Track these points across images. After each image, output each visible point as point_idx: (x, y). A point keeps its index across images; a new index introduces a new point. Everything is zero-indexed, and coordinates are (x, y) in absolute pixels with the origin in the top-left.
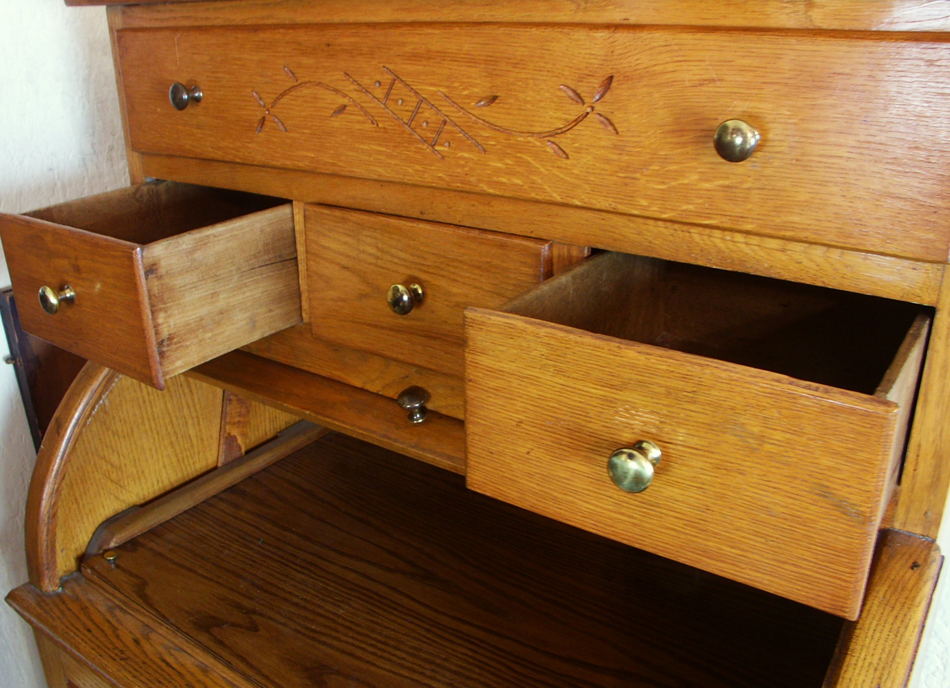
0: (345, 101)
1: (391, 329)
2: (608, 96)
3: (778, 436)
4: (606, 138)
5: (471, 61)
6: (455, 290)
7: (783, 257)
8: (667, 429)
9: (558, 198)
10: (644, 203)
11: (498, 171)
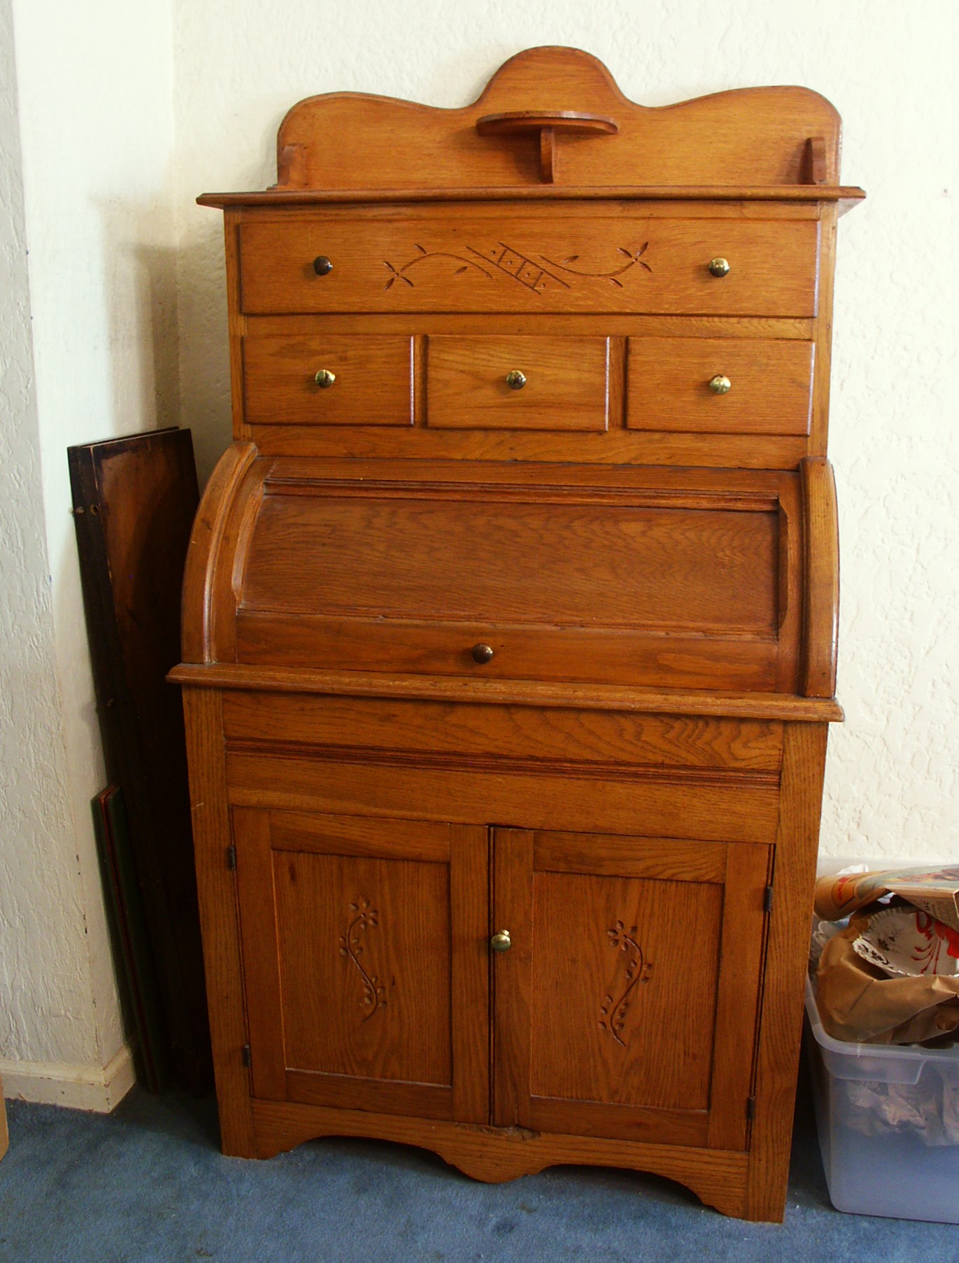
0: (466, 264)
1: (497, 407)
2: (645, 253)
3: (773, 362)
4: (644, 274)
5: (561, 237)
6: (549, 373)
7: (739, 326)
8: (728, 370)
9: (616, 309)
10: (667, 306)
11: (578, 298)
